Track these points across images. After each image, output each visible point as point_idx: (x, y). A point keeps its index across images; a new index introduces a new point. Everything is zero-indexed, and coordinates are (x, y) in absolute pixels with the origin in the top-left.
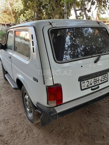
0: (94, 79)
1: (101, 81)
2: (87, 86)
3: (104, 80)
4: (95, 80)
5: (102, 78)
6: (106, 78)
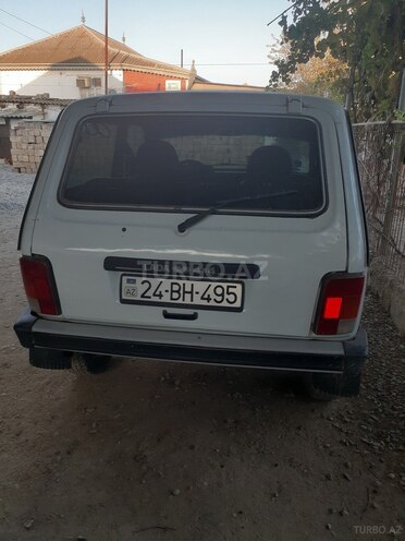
0: (172, 284)
1: (202, 298)
2: (143, 296)
3: (219, 299)
4: (176, 288)
5: (211, 292)
6: (232, 298)
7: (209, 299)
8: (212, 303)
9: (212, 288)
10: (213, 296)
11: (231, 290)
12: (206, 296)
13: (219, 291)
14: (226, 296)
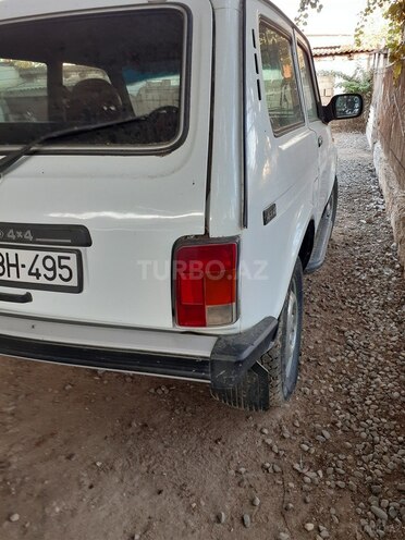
3: (50, 274)
5: (39, 265)
6: (65, 273)
7: (38, 275)
8: (42, 280)
9: (40, 260)
10: (42, 271)
11: (64, 262)
12: (34, 271)
13: (49, 263)
14: (59, 271)
